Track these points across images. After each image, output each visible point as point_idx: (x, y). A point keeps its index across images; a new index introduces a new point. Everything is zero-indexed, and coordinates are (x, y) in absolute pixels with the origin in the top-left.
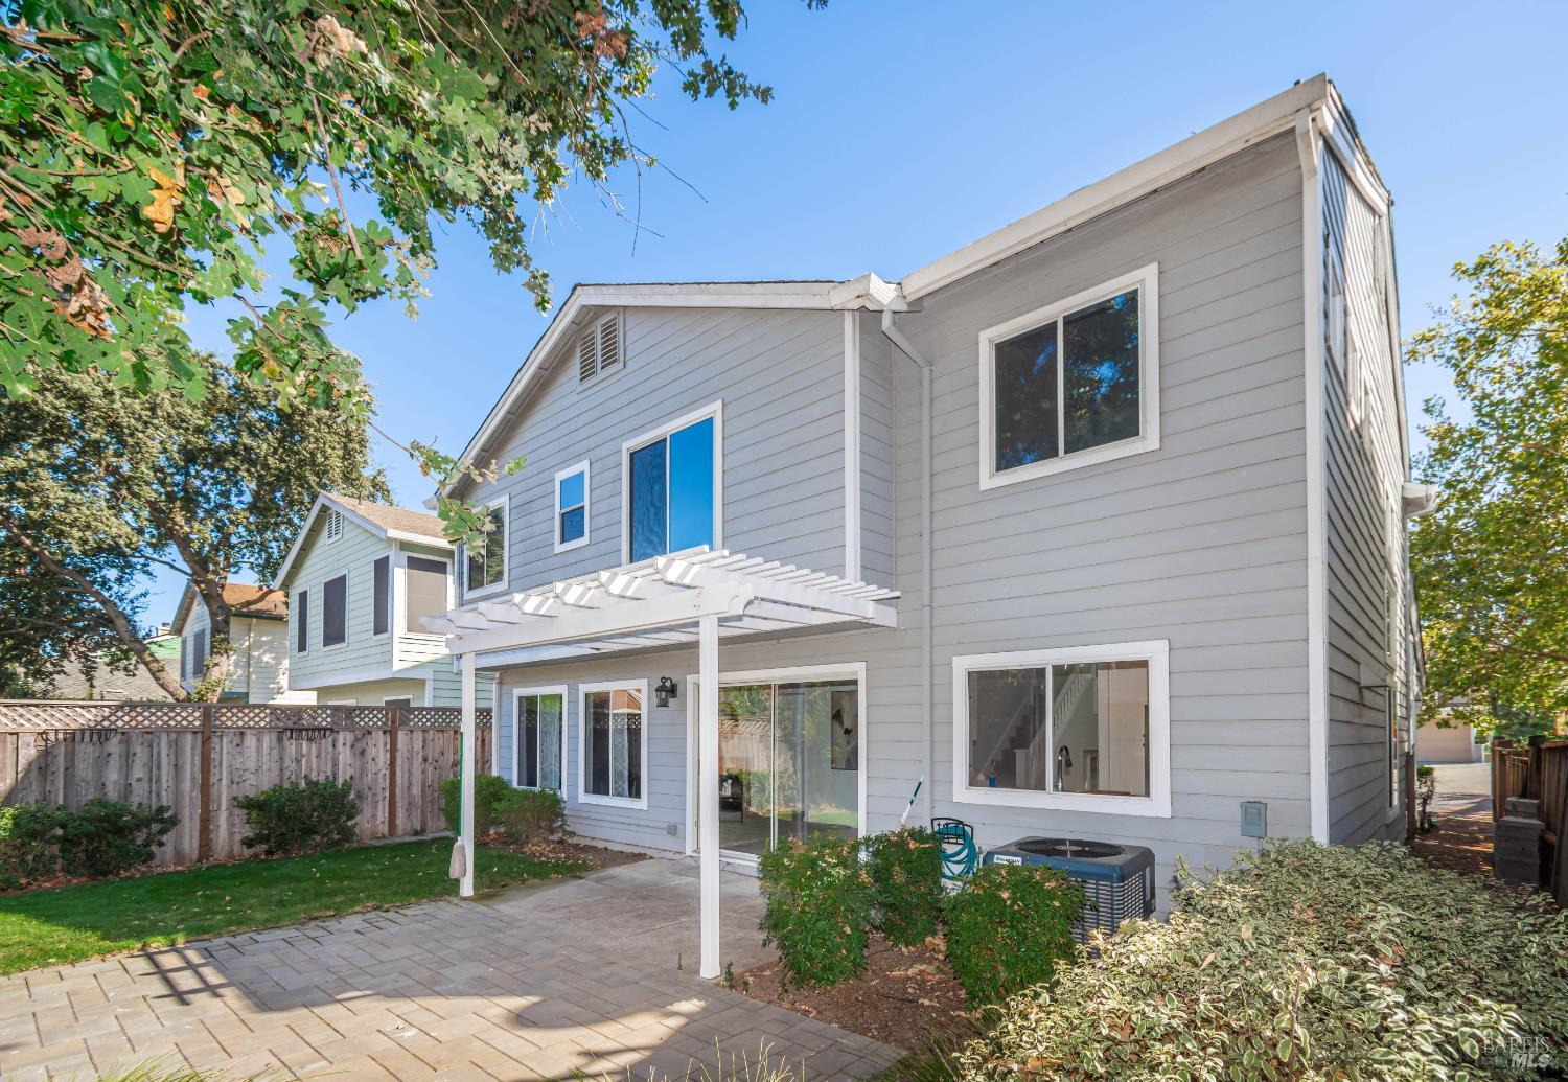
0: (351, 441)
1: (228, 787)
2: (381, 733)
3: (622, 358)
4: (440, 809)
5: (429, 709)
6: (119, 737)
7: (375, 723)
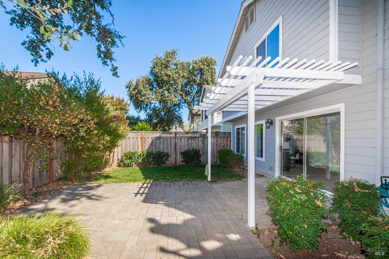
0: (213, 73)
1: (179, 150)
3: (255, 19)
5: (222, 132)
6: (162, 139)
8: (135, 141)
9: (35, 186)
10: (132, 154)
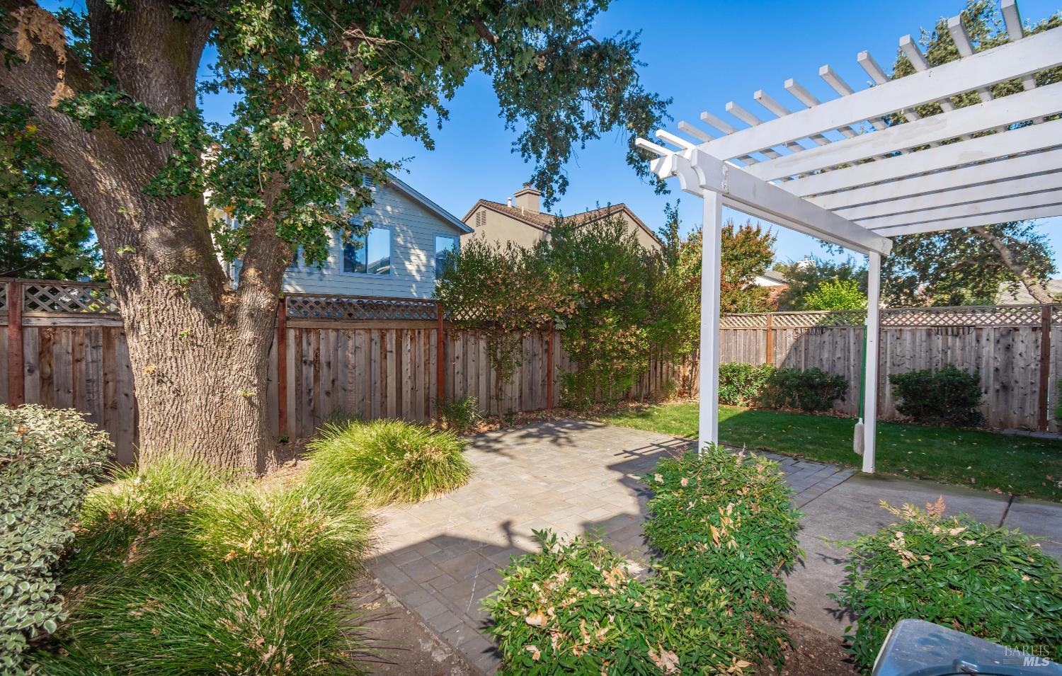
1: (891, 369)
8: (750, 338)
9: (524, 409)
10: (733, 371)
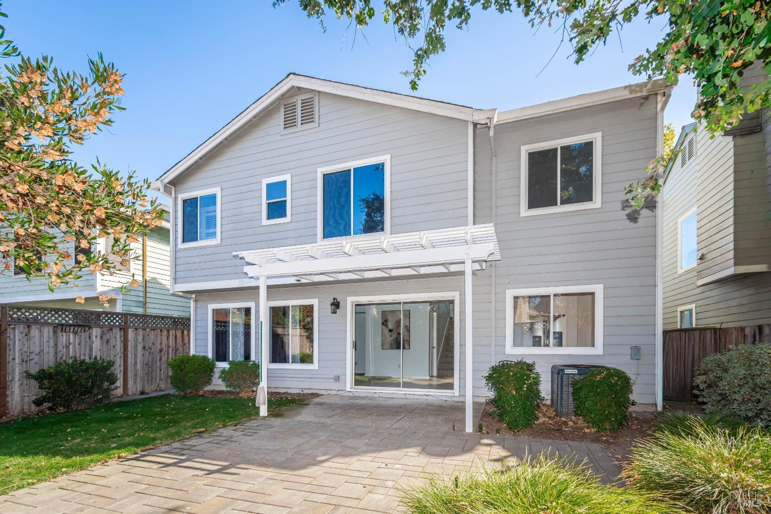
1: (20, 364)
2: (118, 329)
3: (317, 120)
4: (168, 376)
7: (115, 323)
